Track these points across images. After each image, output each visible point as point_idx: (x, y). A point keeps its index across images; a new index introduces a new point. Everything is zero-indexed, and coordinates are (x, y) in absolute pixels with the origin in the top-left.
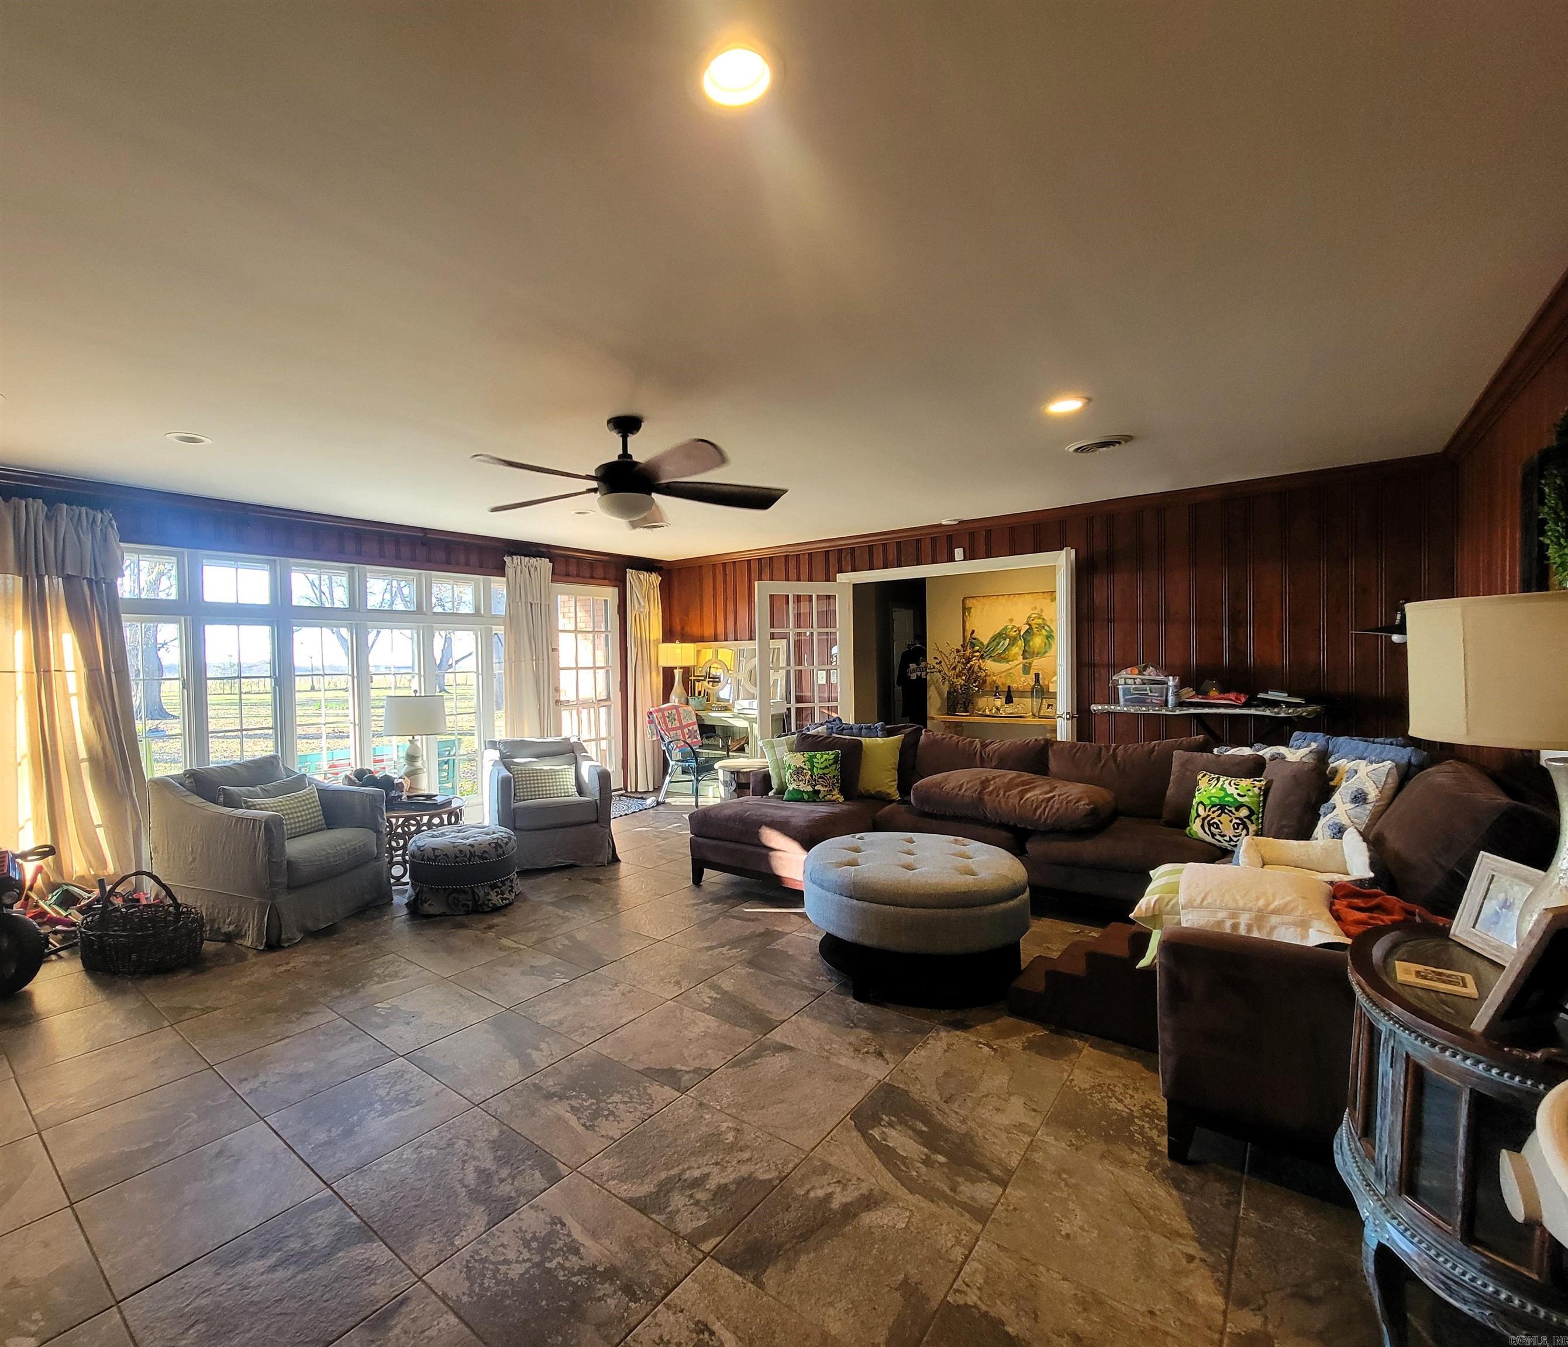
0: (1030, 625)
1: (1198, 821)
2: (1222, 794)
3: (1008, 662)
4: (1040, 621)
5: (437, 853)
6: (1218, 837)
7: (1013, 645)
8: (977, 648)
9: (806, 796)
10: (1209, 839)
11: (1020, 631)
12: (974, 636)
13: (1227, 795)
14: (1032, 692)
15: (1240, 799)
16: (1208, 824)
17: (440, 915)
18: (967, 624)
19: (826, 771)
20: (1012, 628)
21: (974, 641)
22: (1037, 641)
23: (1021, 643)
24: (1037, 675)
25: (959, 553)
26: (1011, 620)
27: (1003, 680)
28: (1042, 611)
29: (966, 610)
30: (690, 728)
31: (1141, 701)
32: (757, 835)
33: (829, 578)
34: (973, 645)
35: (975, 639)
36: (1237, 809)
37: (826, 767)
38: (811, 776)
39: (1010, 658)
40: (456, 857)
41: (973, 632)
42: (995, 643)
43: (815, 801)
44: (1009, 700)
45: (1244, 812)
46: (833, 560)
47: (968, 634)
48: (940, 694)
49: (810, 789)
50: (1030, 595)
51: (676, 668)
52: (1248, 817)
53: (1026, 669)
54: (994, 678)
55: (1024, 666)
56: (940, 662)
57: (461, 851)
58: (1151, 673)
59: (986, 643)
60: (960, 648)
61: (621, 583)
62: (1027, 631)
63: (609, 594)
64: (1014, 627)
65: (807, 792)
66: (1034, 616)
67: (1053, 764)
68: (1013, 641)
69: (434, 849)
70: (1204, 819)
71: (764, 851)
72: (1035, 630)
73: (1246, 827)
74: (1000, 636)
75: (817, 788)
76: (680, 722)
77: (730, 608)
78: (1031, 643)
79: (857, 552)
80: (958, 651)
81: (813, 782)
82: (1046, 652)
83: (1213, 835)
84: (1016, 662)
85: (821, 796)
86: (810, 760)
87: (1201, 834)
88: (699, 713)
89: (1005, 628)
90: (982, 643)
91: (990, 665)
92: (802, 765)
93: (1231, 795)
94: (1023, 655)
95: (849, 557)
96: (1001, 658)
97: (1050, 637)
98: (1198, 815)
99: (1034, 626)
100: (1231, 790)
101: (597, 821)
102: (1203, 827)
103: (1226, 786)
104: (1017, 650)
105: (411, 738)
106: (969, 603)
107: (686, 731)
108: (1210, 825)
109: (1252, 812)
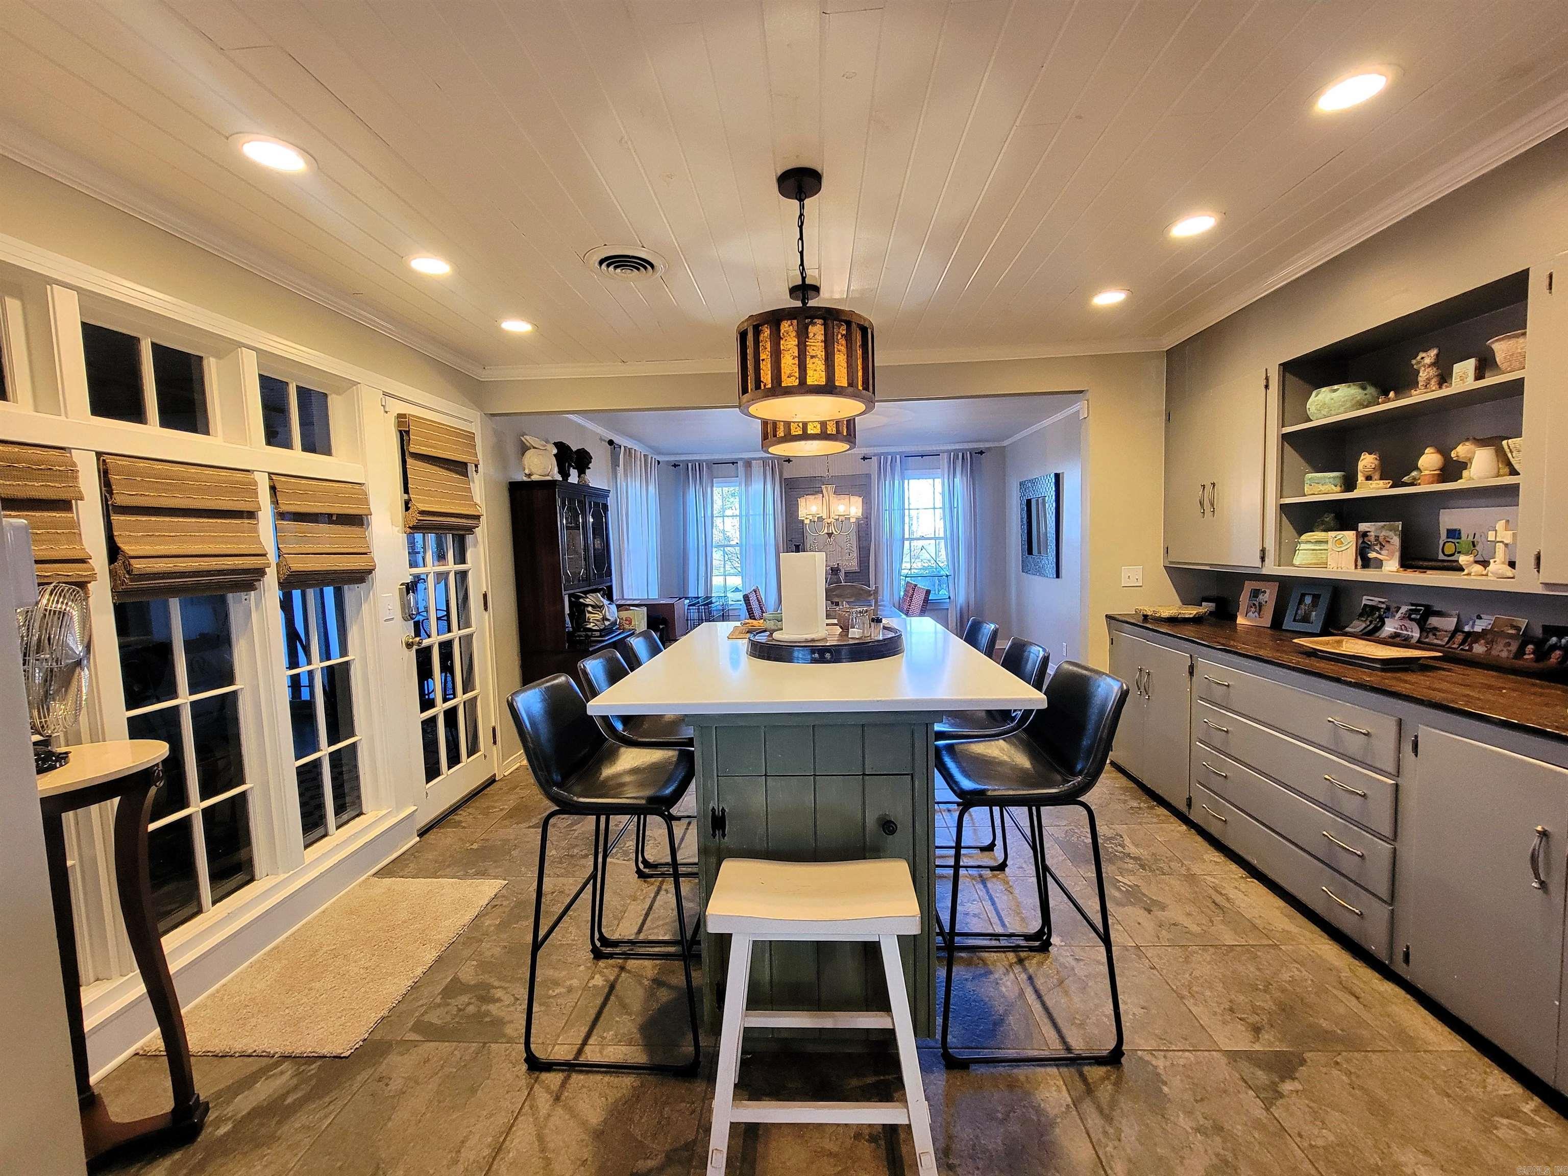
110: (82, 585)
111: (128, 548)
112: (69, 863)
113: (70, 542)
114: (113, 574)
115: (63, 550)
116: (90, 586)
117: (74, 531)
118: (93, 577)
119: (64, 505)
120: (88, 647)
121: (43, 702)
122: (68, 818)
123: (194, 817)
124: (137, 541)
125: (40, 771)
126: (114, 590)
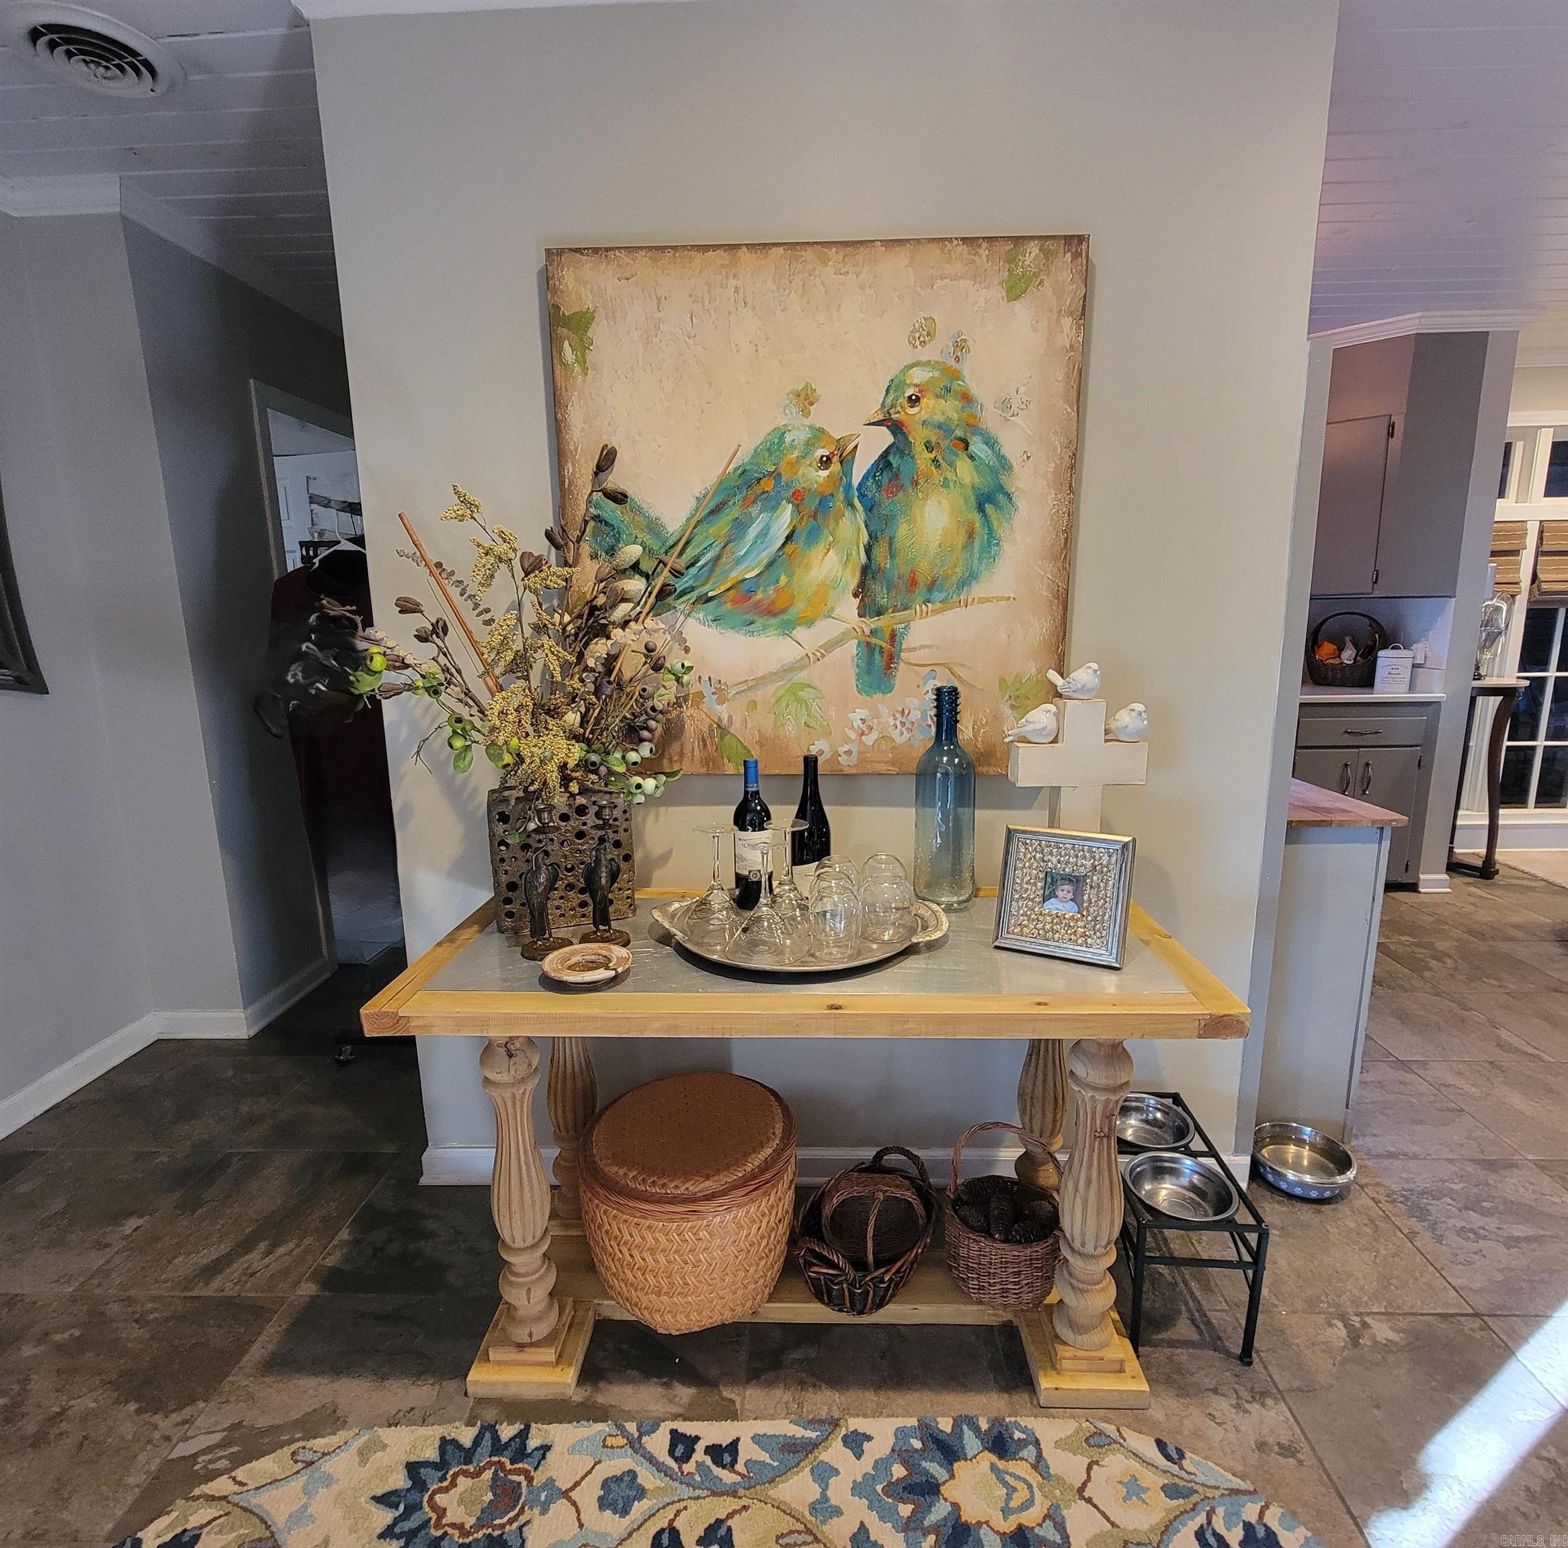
0: (896, 428)
3: (787, 628)
7: (813, 537)
8: (631, 552)
11: (846, 460)
18: (575, 417)
20: (810, 444)
21: (611, 510)
22: (931, 520)
28: (960, 346)
35: (619, 498)
39: (800, 606)
41: (606, 460)
42: (722, 525)
47: (582, 471)
48: (454, 793)
50: (901, 257)
54: (723, 711)
55: (869, 648)
56: (439, 629)
60: (540, 547)
62: (883, 462)
64: (819, 434)
66: (919, 376)
72: (923, 458)
78: (902, 531)
80: (533, 565)
82: (970, 578)
84: (826, 630)
89: (776, 443)
90: (654, 527)
94: (861, 591)
99: (918, 437)
110: (1513, 596)
111: (1541, 576)
112: (1471, 744)
113: (1513, 573)
114: (1531, 591)
115: (1510, 578)
116: (1517, 597)
117: (1517, 566)
118: (1520, 593)
119: (1516, 553)
120: (1507, 626)
121: (1483, 648)
122: (1480, 699)
123: (1538, 748)
124: (1548, 572)
125: (1474, 679)
126: (1529, 602)
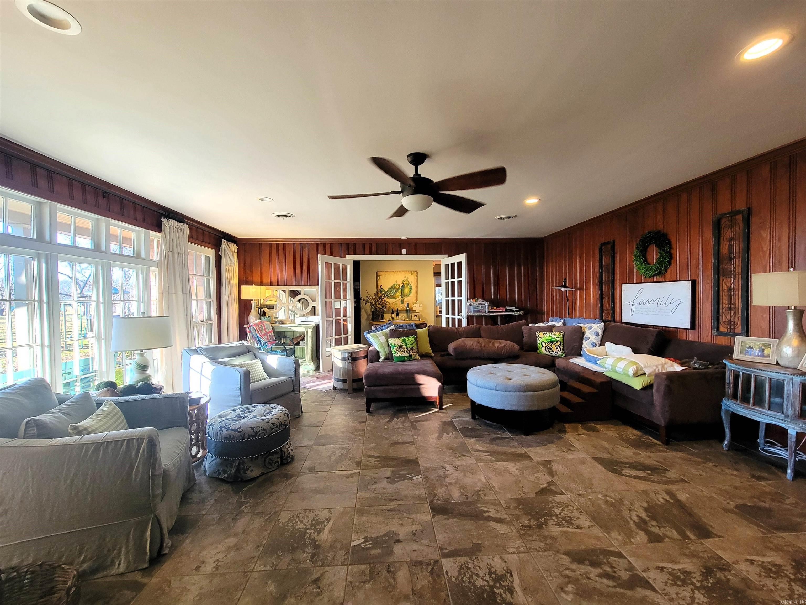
0: (403, 284)
1: (544, 348)
2: (551, 338)
3: (395, 299)
4: (407, 282)
5: (256, 430)
6: (551, 352)
7: (397, 292)
9: (406, 358)
10: (548, 353)
11: (400, 286)
12: (382, 287)
13: (552, 338)
14: (406, 310)
15: (557, 339)
16: (547, 348)
17: (260, 476)
19: (413, 346)
21: (381, 290)
22: (406, 290)
23: (400, 291)
24: (408, 304)
25: (404, 251)
26: (396, 281)
27: (393, 306)
29: (377, 276)
30: (270, 334)
31: (478, 311)
32: (414, 379)
33: (342, 255)
34: (381, 292)
36: (557, 342)
37: (412, 344)
38: (407, 348)
39: (396, 297)
40: (272, 429)
42: (390, 291)
43: (409, 360)
44: (397, 315)
45: (559, 343)
46: (344, 248)
49: (407, 355)
51: (252, 300)
52: (560, 344)
53: (402, 302)
57: (273, 424)
58: (480, 301)
59: (386, 291)
61: (217, 247)
62: (402, 286)
63: (211, 253)
64: (397, 284)
65: (406, 357)
66: (405, 280)
67: (483, 334)
68: (397, 290)
69: (253, 428)
70: (545, 347)
71: (416, 386)
72: (406, 286)
73: (560, 348)
74: (392, 288)
75: (411, 354)
76: (266, 331)
77: (281, 267)
78: (404, 291)
79: (357, 246)
81: (408, 351)
82: (409, 295)
83: (549, 352)
85: (413, 357)
86: (404, 341)
87: (545, 352)
88: (273, 325)
89: (394, 285)
91: (388, 300)
92: (401, 344)
93: (554, 338)
94: (401, 296)
95: (352, 248)
96: (393, 297)
97: (411, 289)
98: (543, 346)
99: (405, 284)
100: (553, 336)
101: (293, 391)
102: (545, 349)
103: (551, 335)
104: (398, 294)
105: (139, 352)
106: (379, 274)
107: (268, 335)
108: (548, 349)
109: (561, 343)
